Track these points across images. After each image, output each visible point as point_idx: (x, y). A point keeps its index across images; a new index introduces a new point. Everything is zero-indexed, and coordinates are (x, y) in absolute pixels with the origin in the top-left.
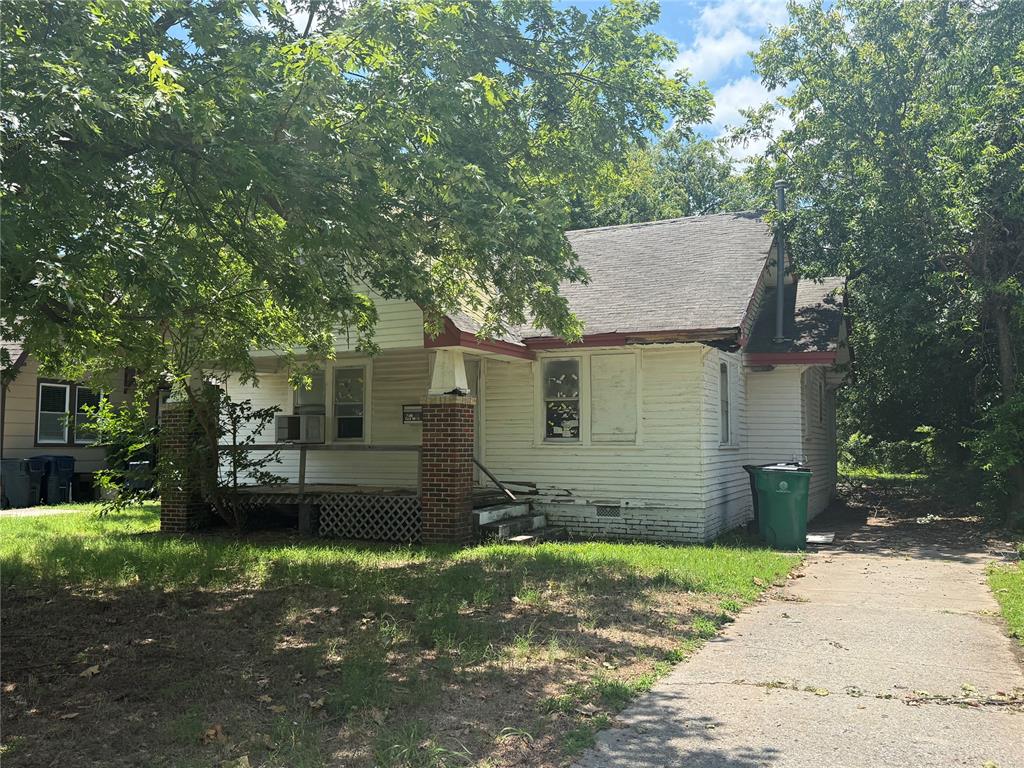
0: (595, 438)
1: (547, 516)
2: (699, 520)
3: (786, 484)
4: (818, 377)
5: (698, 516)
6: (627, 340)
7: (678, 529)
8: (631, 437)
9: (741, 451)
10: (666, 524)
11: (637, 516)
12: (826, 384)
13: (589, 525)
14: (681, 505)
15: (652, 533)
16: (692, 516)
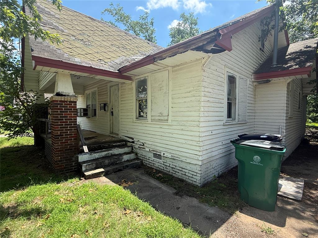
0: (153, 118)
1: (136, 154)
2: (197, 171)
3: (259, 157)
4: (299, 89)
5: (197, 169)
6: (154, 59)
7: (187, 174)
8: (166, 118)
9: (248, 124)
10: (181, 169)
11: (169, 162)
12: (303, 94)
13: (150, 161)
14: (188, 161)
15: (174, 172)
16: (194, 168)
